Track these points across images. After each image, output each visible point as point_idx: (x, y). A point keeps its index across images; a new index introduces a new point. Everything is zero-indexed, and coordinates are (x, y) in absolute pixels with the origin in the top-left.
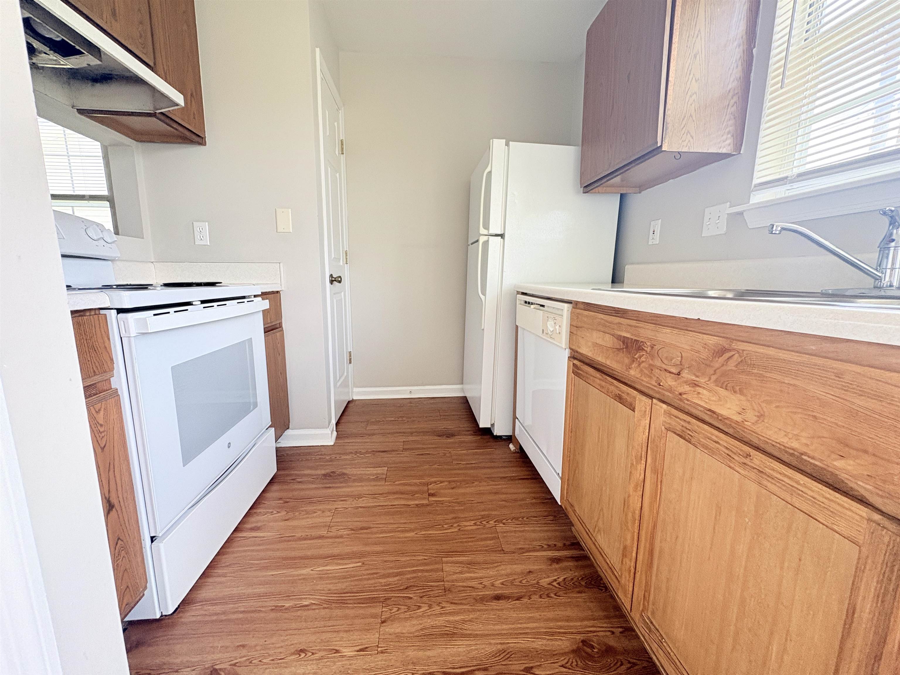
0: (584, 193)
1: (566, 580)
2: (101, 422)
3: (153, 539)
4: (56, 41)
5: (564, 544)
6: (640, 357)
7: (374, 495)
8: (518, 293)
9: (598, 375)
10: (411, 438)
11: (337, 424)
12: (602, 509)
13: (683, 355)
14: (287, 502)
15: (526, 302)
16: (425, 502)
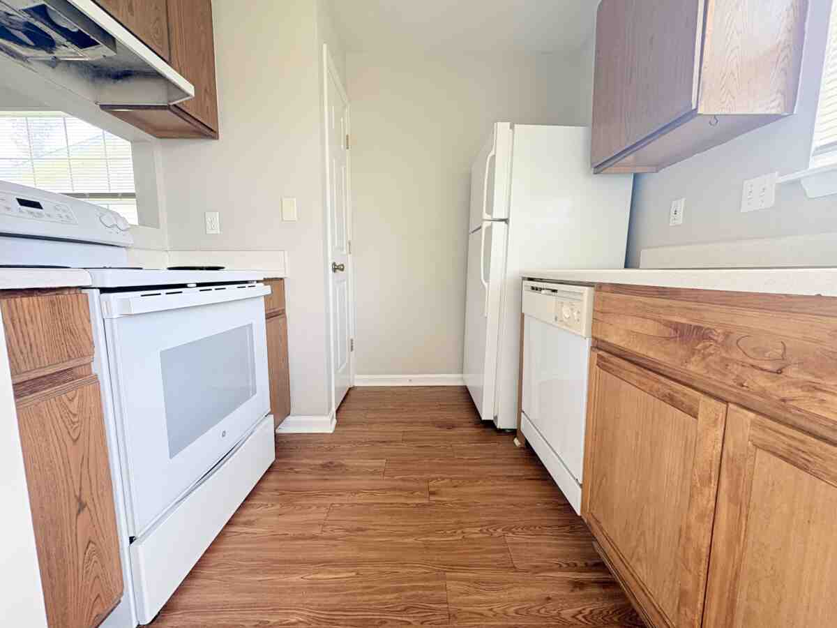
0: (595, 174)
1: (594, 612)
2: (75, 411)
3: (132, 540)
4: (74, 32)
5: (586, 564)
6: (705, 348)
7: (372, 491)
8: (524, 279)
9: (635, 369)
10: (409, 429)
11: (337, 411)
12: (643, 533)
13: (787, 345)
14: (284, 494)
15: (533, 288)
16: (425, 501)
